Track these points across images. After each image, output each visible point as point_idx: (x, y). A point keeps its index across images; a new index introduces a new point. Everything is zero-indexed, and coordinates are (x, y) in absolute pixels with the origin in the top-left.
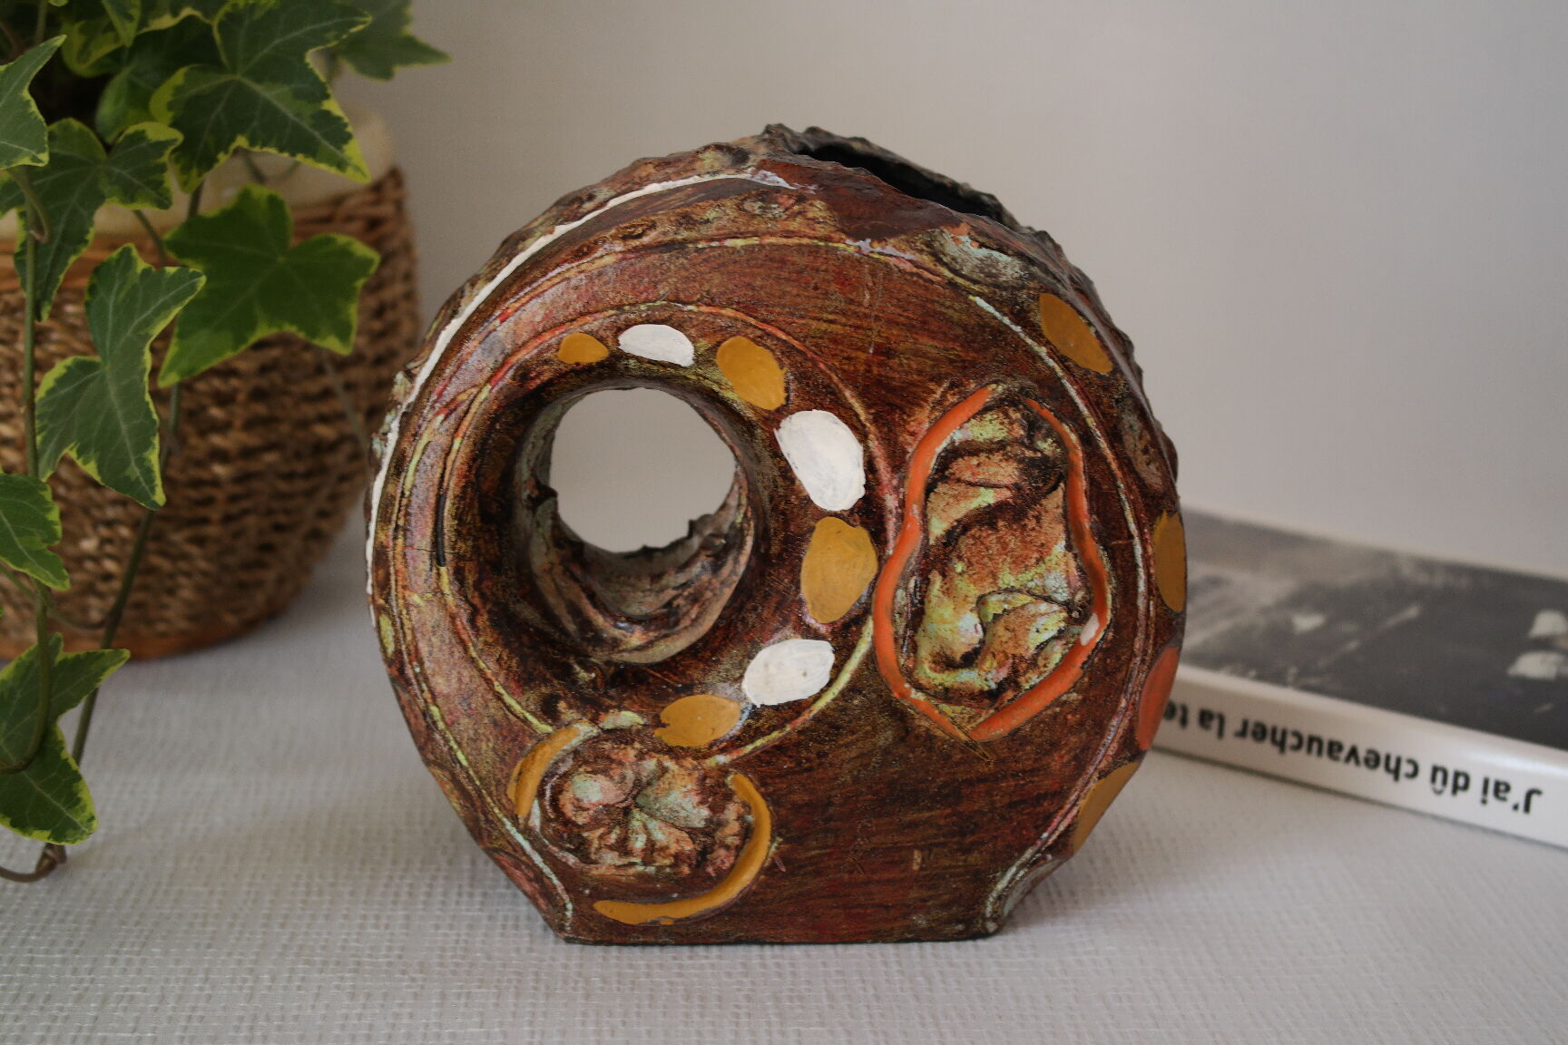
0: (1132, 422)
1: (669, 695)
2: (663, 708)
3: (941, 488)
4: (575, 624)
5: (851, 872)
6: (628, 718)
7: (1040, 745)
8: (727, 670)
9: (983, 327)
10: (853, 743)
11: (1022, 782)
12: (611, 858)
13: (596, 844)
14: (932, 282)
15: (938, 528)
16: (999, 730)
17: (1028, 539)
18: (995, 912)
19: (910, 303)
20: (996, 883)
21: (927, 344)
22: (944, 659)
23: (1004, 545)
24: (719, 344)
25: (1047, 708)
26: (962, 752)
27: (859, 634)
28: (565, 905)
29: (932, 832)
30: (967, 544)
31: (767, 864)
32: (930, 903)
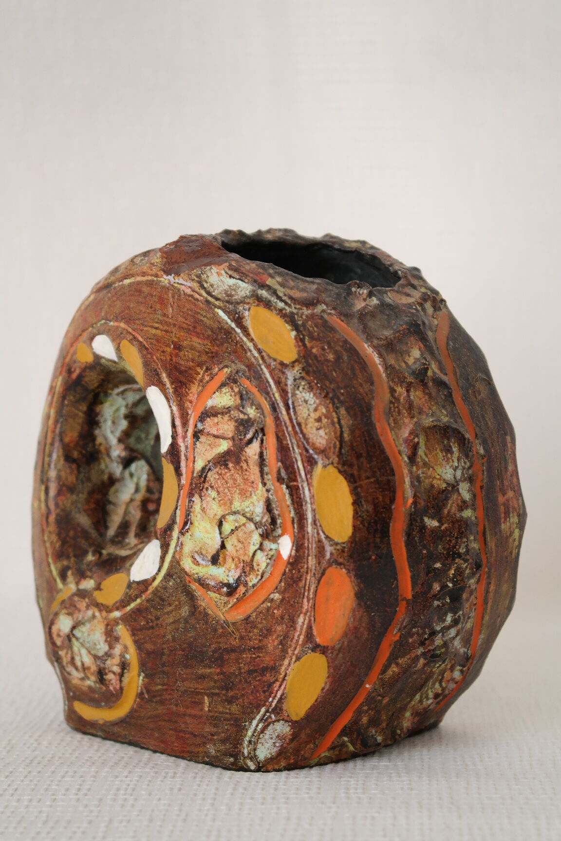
0: (307, 398)
2: (106, 579)
3: (201, 439)
5: (176, 705)
6: (90, 584)
7: (261, 630)
9: (221, 329)
10: (171, 612)
11: (254, 656)
12: (74, 672)
14: (197, 300)
15: (199, 464)
16: (241, 615)
17: (245, 477)
18: (249, 753)
19: (188, 314)
20: (247, 730)
21: (196, 342)
23: (235, 481)
24: (120, 344)
25: (263, 602)
26: (223, 627)
27: (170, 536)
28: (65, 702)
29: (212, 684)
30: (215, 478)
31: (139, 691)
32: (215, 737)
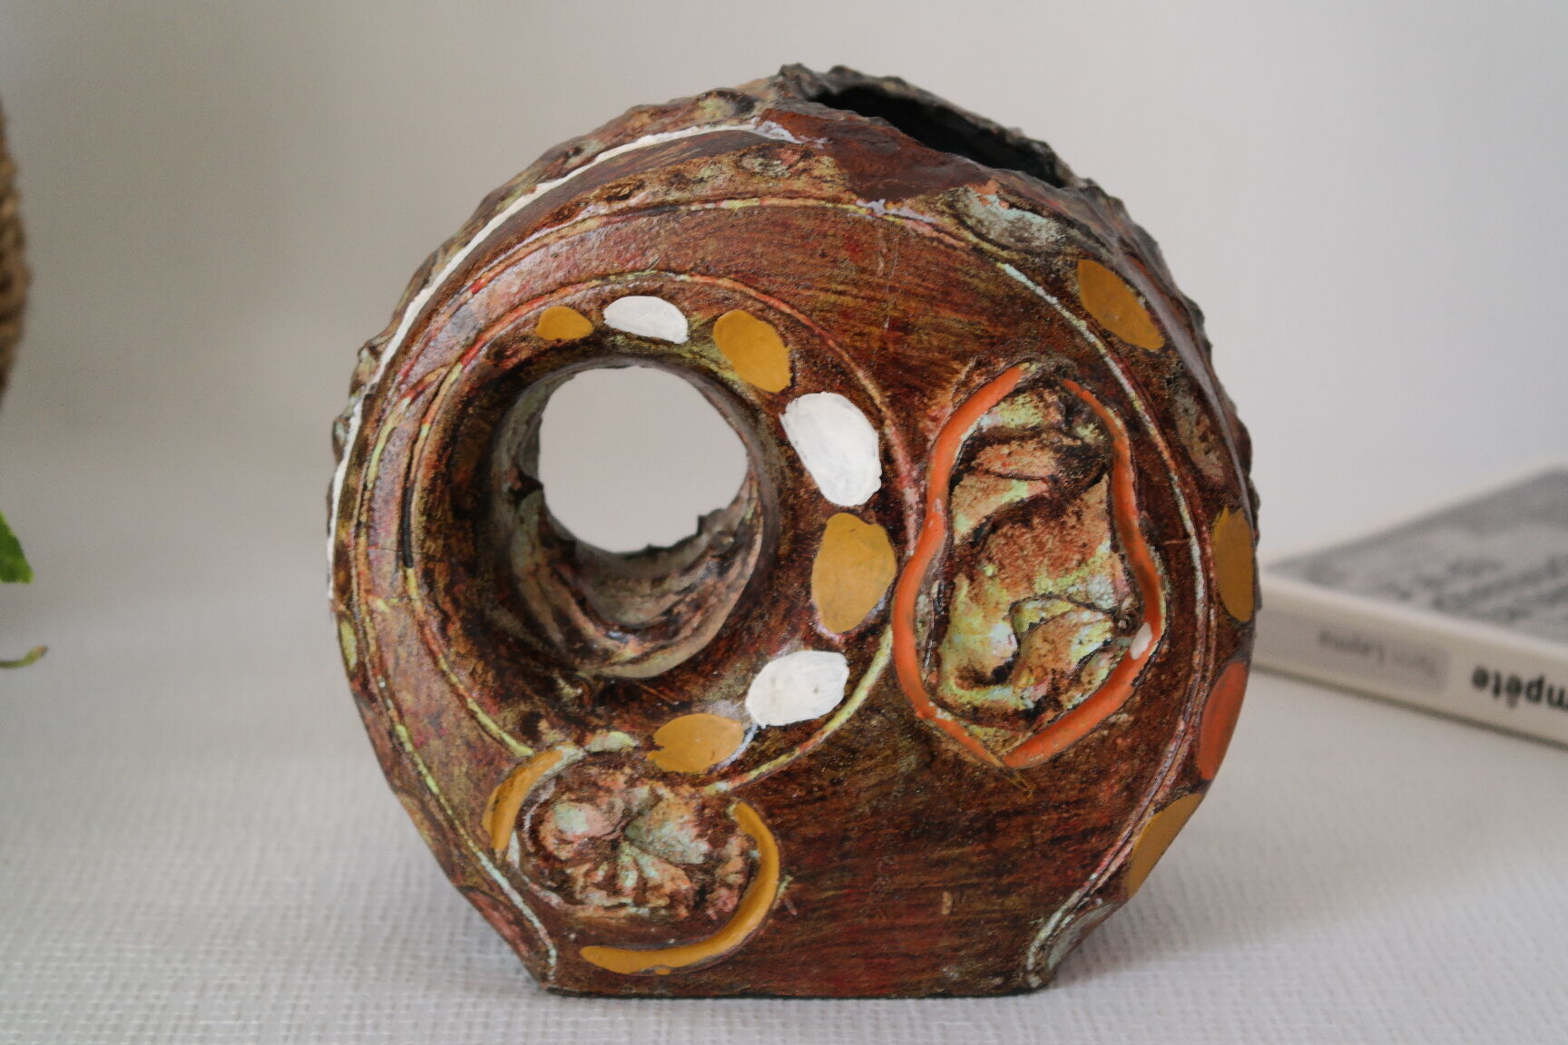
0: (1188, 405)
1: (663, 713)
2: (657, 728)
3: (968, 481)
4: (562, 633)
5: (871, 917)
6: (618, 739)
7: (1086, 773)
8: (730, 686)
9: (1013, 298)
10: (870, 769)
11: (1066, 815)
12: (599, 898)
13: (581, 882)
14: (955, 248)
15: (965, 525)
16: (1039, 756)
17: (1069, 538)
18: (1037, 964)
19: (929, 271)
20: (1038, 931)
21: (949, 317)
22: (973, 674)
23: (1041, 545)
24: (715, 318)
25: (1093, 731)
26: (996, 779)
27: (876, 646)
28: (547, 952)
29: (964, 871)
30: (998, 544)
31: (775, 907)
32: (962, 953)
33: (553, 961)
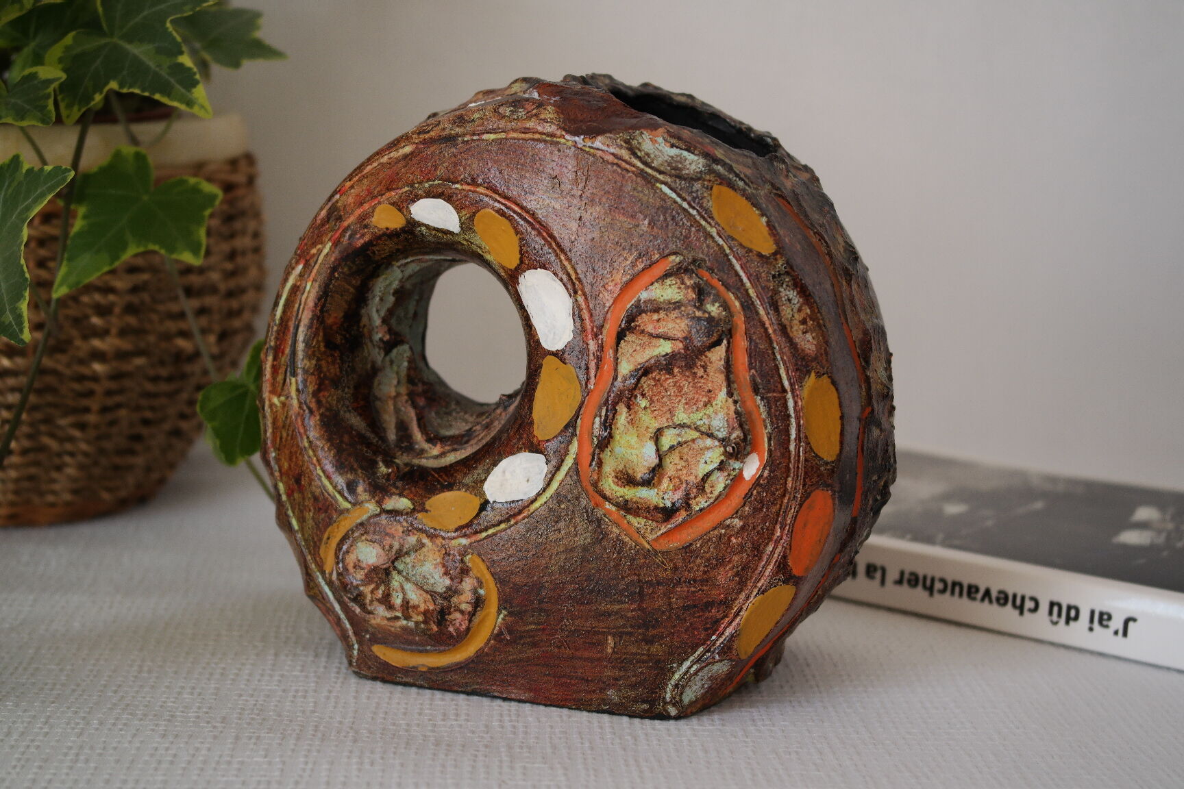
0: (791, 297)
1: (436, 489)
2: (429, 498)
3: (630, 337)
5: (559, 648)
6: (404, 503)
7: (708, 560)
8: (479, 474)
9: (666, 208)
11: (693, 589)
12: (381, 611)
13: (369, 597)
14: (627, 171)
15: (625, 368)
16: (675, 543)
17: (699, 385)
18: (673, 698)
20: (673, 673)
22: (625, 477)
23: (680, 388)
24: (474, 214)
25: (715, 529)
26: (645, 557)
27: (568, 451)
28: (353, 645)
29: (621, 622)
30: (649, 385)
31: (495, 632)
32: (621, 682)
33: (355, 652)
